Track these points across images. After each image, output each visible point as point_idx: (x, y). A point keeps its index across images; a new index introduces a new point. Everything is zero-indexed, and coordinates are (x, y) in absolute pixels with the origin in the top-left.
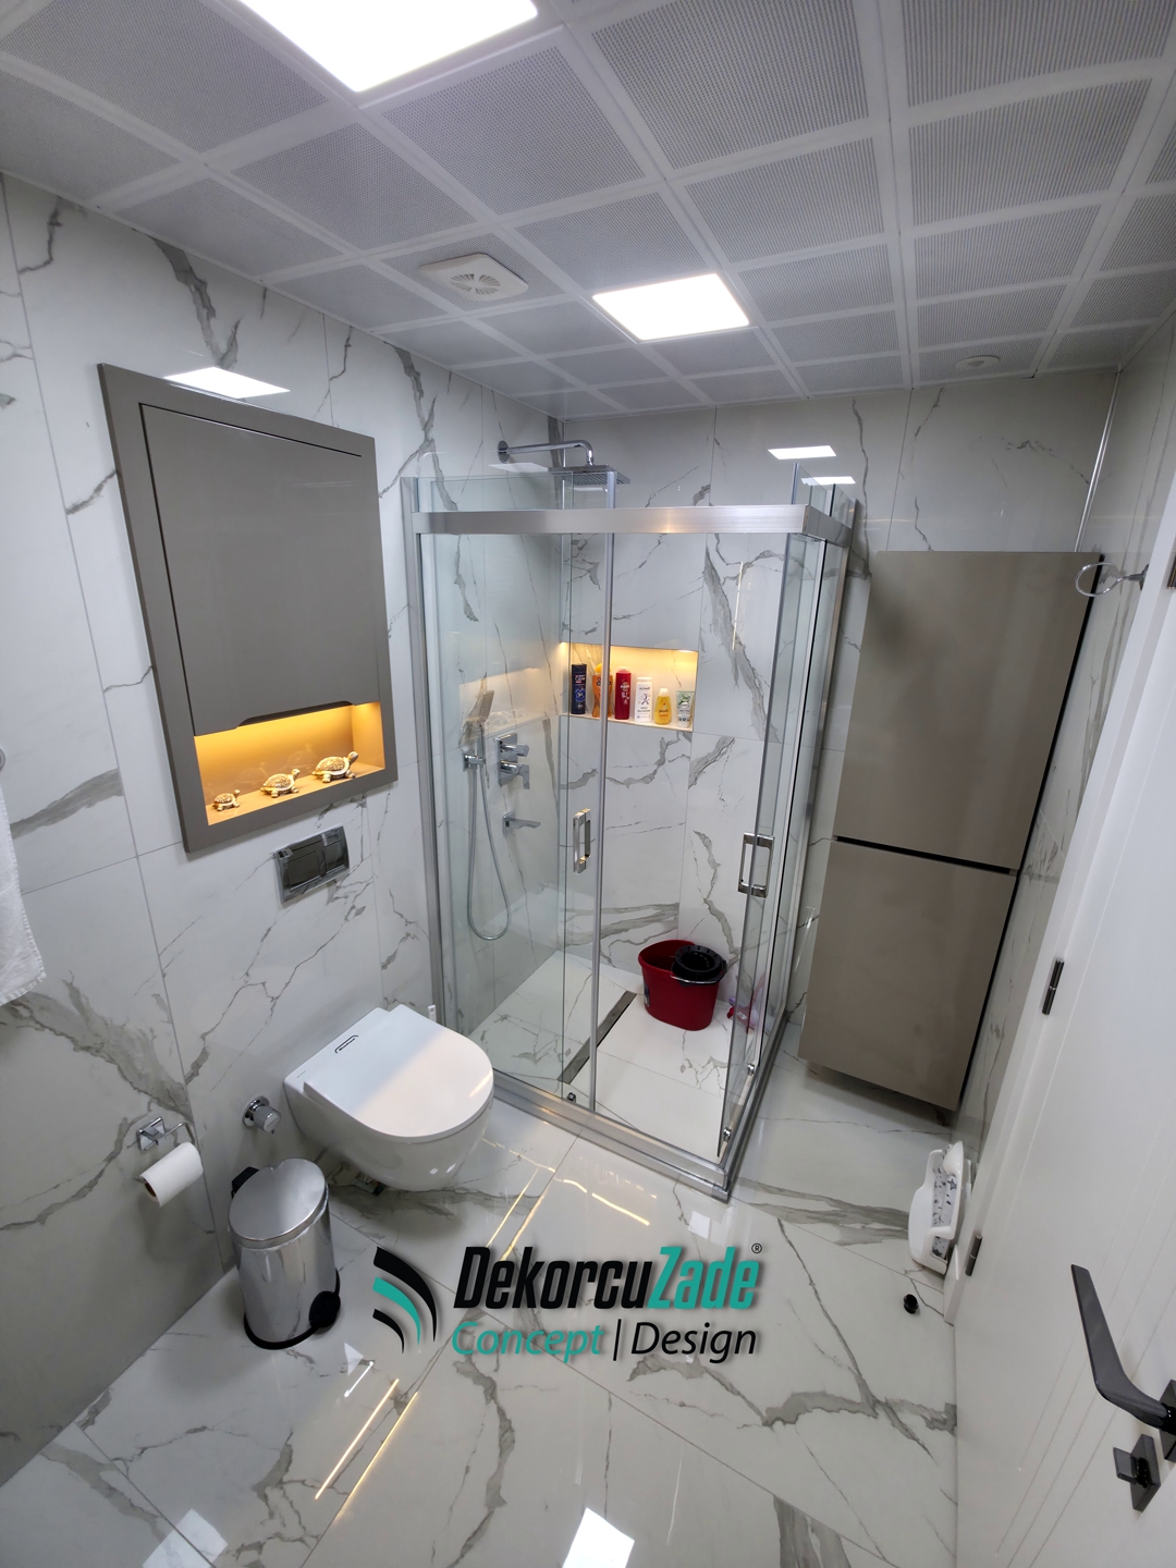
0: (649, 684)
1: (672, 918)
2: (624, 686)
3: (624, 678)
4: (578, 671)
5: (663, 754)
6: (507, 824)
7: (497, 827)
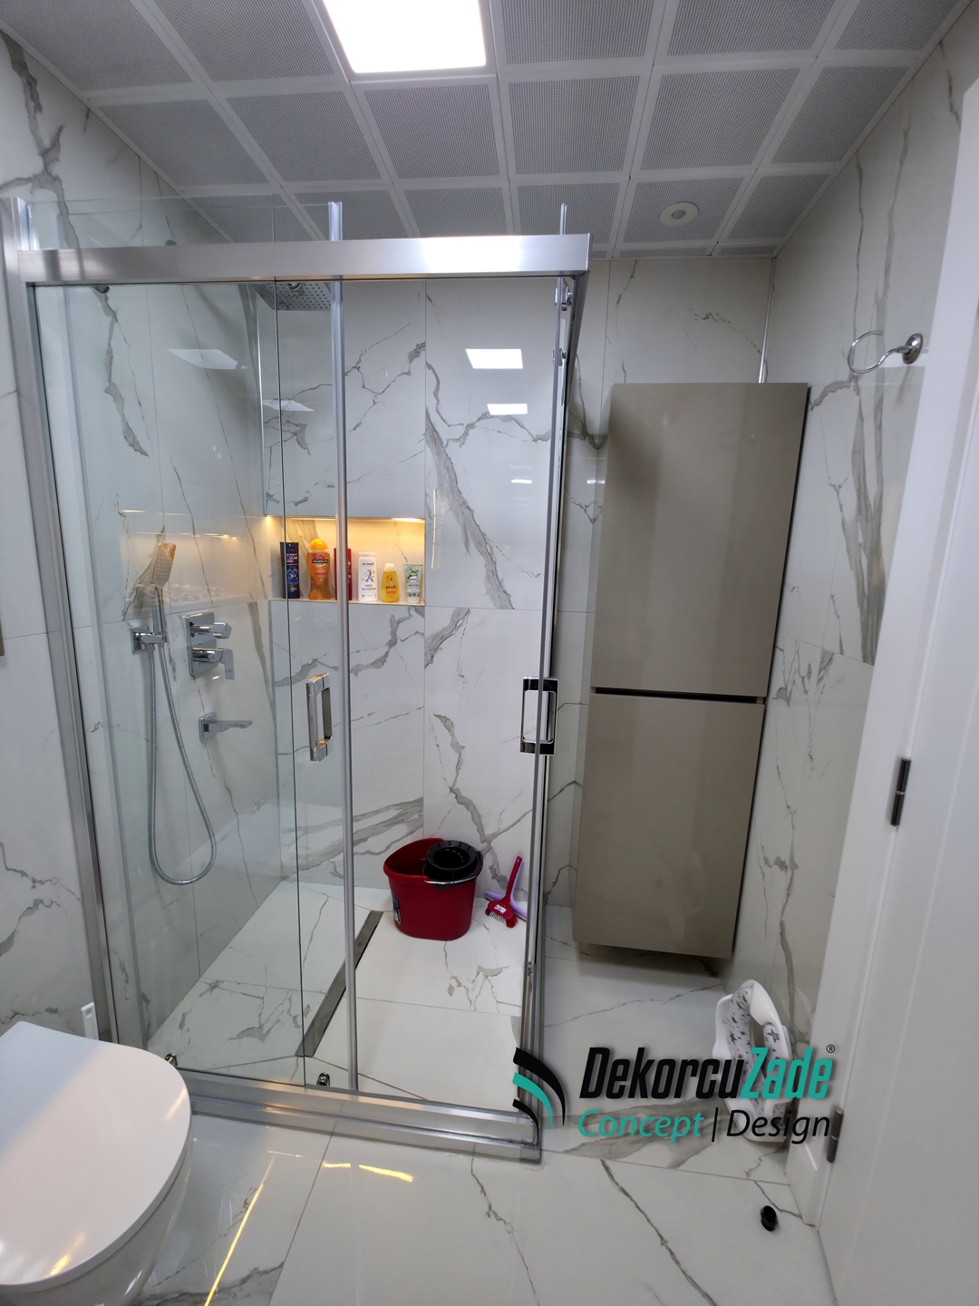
6: (206, 728)
7: (191, 735)
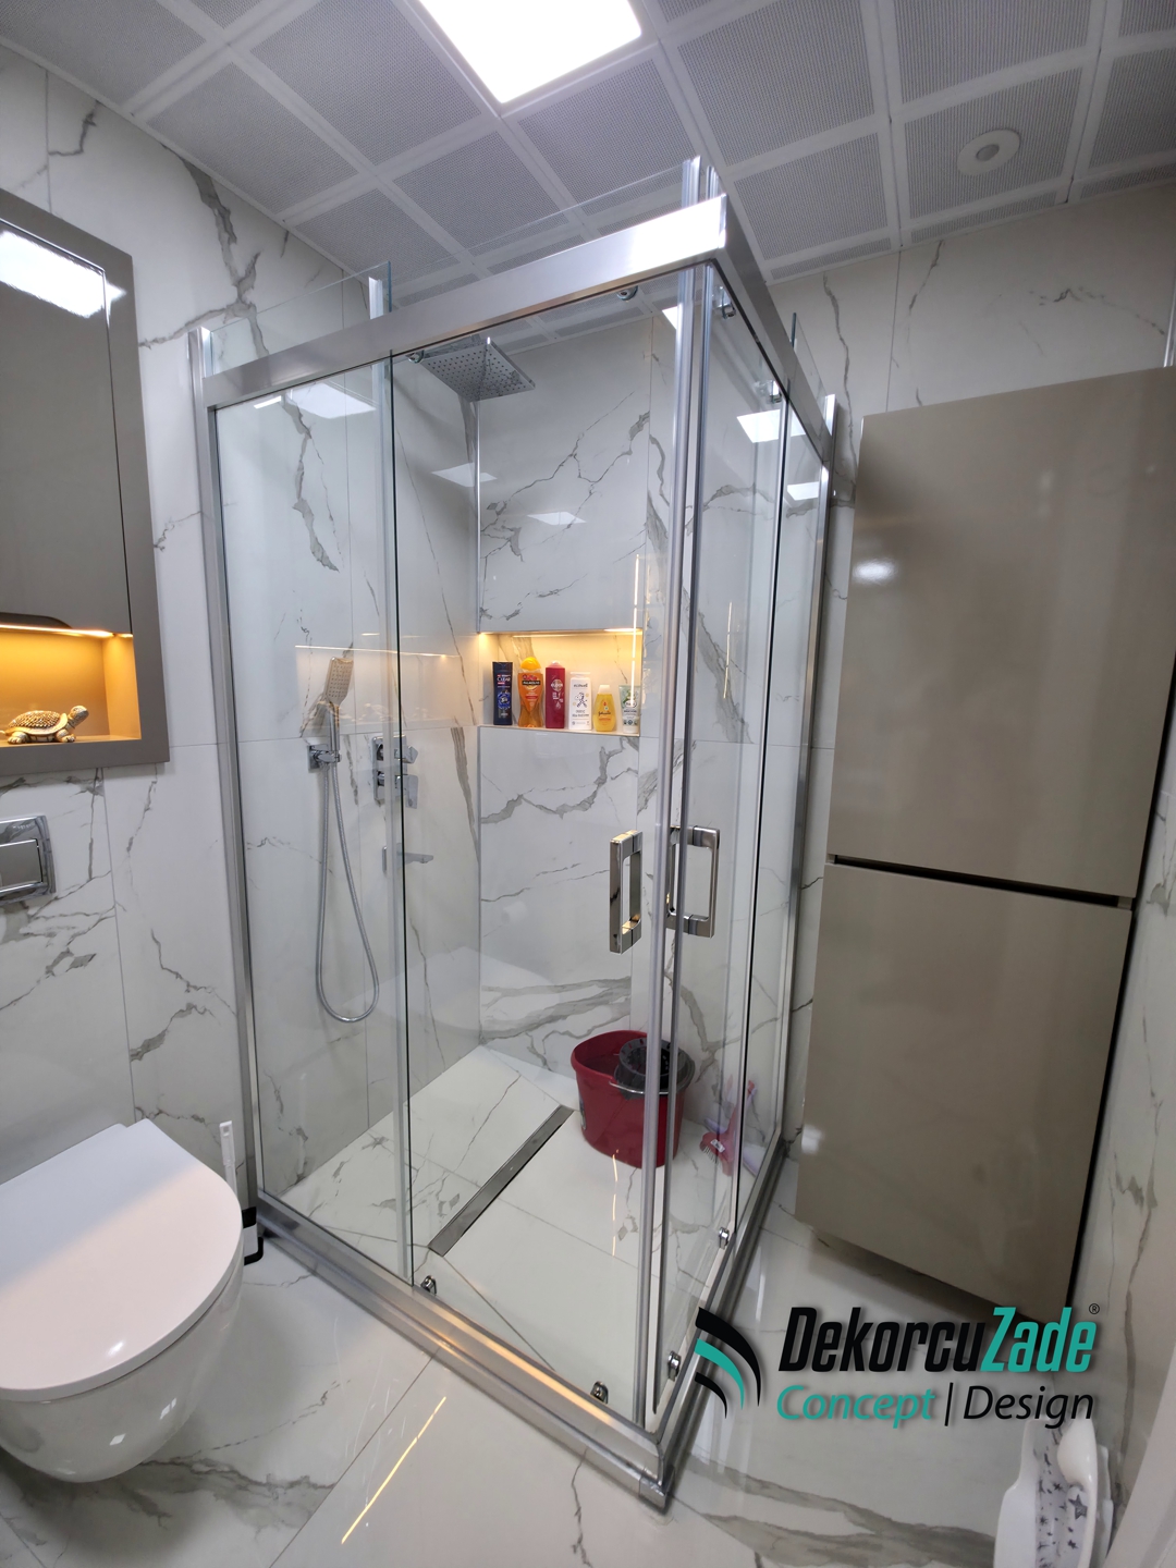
0: (585, 680)
1: (622, 1000)
2: (557, 685)
3: (556, 673)
4: (501, 669)
5: (603, 769)
